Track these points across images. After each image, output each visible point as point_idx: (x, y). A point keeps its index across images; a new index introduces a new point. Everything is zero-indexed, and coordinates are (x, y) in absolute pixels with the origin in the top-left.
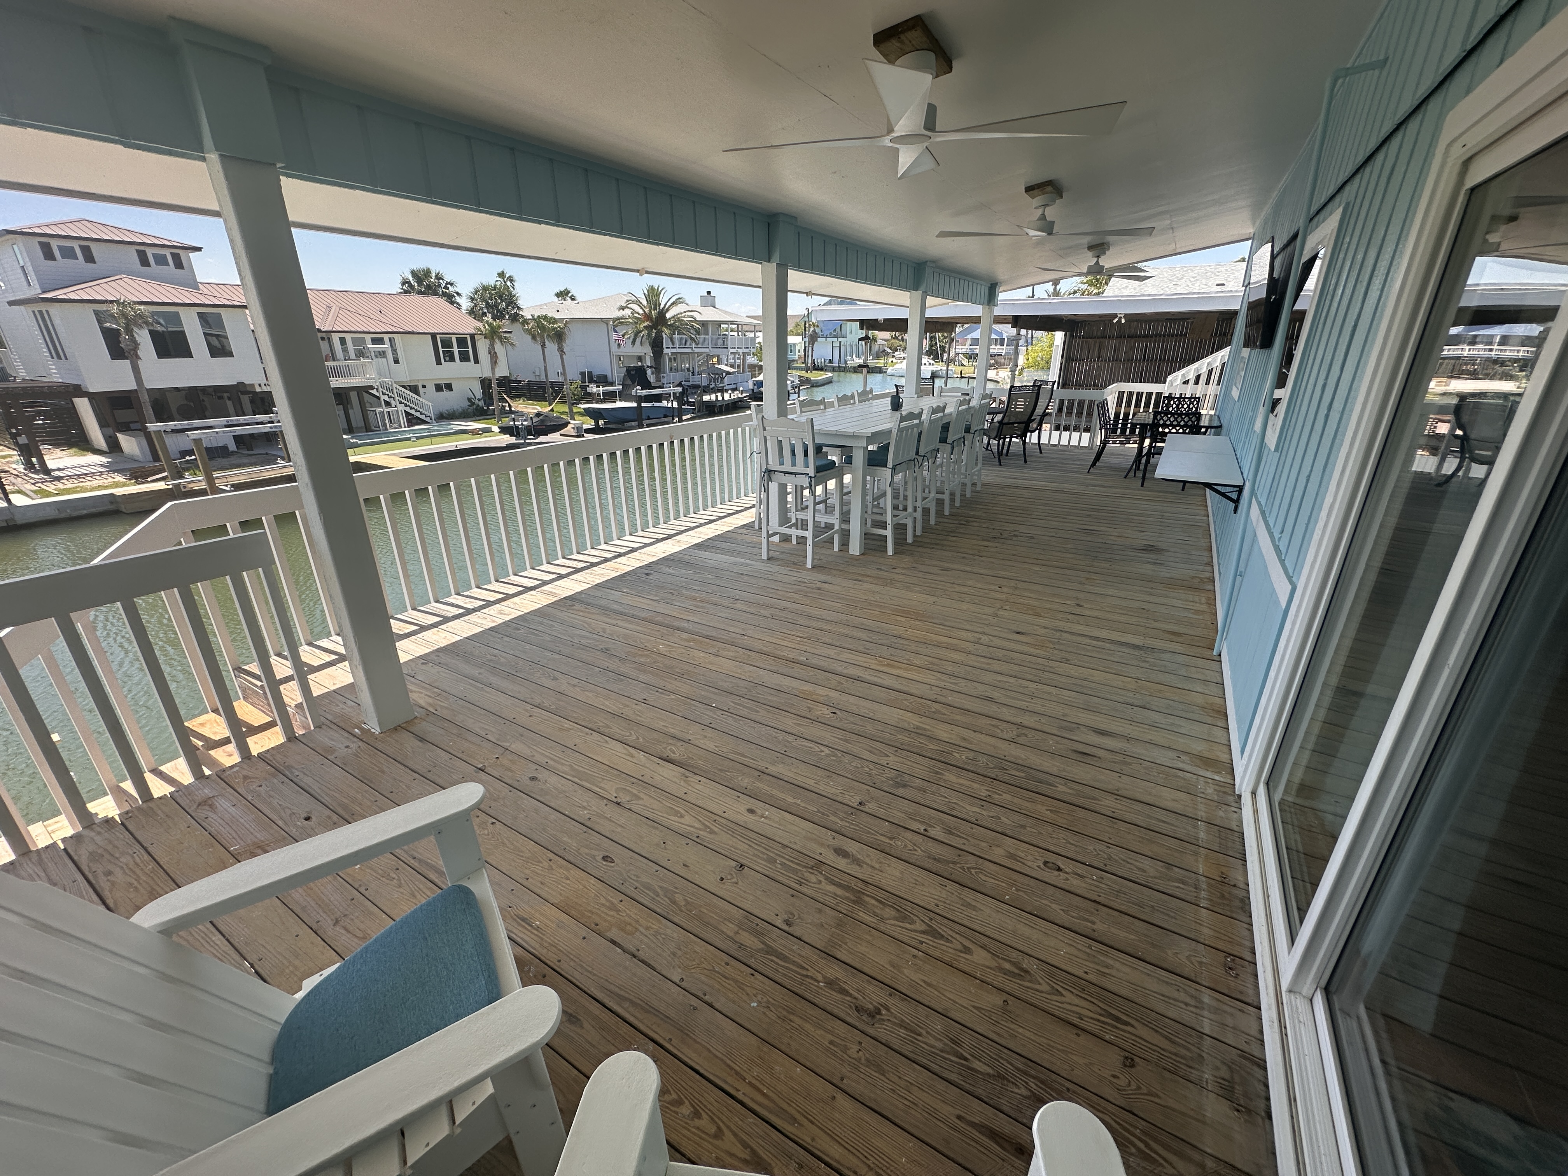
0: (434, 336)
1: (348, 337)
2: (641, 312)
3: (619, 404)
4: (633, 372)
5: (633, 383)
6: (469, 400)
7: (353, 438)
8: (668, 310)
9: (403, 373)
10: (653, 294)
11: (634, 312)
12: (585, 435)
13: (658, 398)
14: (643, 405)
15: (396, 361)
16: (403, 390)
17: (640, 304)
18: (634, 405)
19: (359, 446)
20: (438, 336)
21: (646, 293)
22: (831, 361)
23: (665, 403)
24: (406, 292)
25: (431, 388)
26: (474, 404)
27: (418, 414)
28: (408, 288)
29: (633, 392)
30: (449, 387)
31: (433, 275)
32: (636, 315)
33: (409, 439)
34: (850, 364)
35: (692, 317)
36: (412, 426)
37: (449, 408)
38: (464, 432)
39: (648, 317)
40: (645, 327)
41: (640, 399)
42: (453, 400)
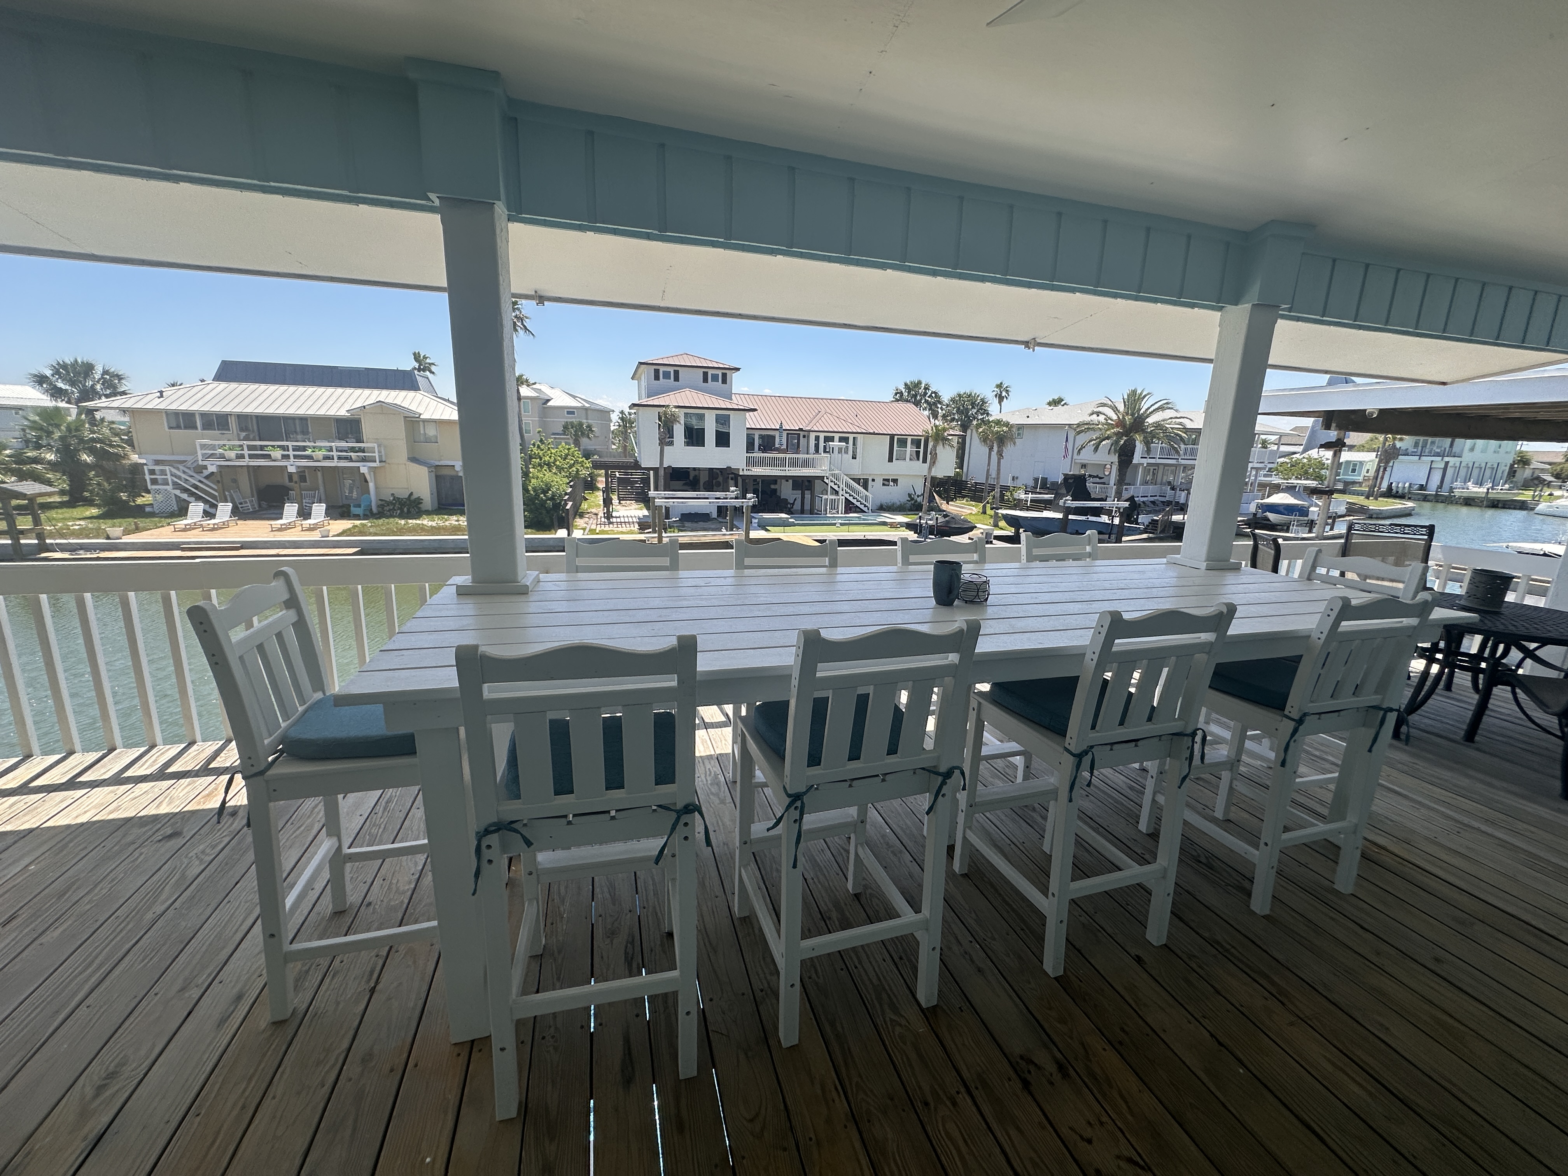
0: (892, 437)
1: (822, 436)
2: (1115, 417)
3: (1046, 514)
4: (1071, 481)
5: (1068, 492)
6: (910, 495)
7: (791, 518)
8: (1148, 417)
9: (857, 468)
10: (1134, 399)
11: (1108, 418)
12: (994, 541)
13: (1097, 512)
14: (1070, 517)
15: (854, 457)
16: (852, 481)
17: (1115, 409)
18: (1060, 516)
19: (794, 525)
20: (896, 437)
21: (1126, 397)
22: (1422, 487)
23: (1105, 519)
24: (897, 400)
25: (879, 481)
26: (912, 499)
27: (858, 504)
28: (899, 397)
29: (1061, 502)
30: (895, 481)
31: (923, 385)
32: (1109, 421)
33: (834, 524)
34: (1457, 493)
35: (1180, 424)
36: (848, 513)
37: (888, 501)
38: (884, 524)
39: (1120, 423)
40: (1115, 434)
41: (1068, 511)
42: (896, 494)
